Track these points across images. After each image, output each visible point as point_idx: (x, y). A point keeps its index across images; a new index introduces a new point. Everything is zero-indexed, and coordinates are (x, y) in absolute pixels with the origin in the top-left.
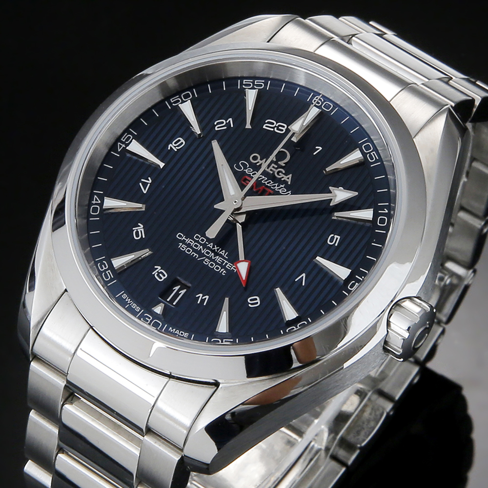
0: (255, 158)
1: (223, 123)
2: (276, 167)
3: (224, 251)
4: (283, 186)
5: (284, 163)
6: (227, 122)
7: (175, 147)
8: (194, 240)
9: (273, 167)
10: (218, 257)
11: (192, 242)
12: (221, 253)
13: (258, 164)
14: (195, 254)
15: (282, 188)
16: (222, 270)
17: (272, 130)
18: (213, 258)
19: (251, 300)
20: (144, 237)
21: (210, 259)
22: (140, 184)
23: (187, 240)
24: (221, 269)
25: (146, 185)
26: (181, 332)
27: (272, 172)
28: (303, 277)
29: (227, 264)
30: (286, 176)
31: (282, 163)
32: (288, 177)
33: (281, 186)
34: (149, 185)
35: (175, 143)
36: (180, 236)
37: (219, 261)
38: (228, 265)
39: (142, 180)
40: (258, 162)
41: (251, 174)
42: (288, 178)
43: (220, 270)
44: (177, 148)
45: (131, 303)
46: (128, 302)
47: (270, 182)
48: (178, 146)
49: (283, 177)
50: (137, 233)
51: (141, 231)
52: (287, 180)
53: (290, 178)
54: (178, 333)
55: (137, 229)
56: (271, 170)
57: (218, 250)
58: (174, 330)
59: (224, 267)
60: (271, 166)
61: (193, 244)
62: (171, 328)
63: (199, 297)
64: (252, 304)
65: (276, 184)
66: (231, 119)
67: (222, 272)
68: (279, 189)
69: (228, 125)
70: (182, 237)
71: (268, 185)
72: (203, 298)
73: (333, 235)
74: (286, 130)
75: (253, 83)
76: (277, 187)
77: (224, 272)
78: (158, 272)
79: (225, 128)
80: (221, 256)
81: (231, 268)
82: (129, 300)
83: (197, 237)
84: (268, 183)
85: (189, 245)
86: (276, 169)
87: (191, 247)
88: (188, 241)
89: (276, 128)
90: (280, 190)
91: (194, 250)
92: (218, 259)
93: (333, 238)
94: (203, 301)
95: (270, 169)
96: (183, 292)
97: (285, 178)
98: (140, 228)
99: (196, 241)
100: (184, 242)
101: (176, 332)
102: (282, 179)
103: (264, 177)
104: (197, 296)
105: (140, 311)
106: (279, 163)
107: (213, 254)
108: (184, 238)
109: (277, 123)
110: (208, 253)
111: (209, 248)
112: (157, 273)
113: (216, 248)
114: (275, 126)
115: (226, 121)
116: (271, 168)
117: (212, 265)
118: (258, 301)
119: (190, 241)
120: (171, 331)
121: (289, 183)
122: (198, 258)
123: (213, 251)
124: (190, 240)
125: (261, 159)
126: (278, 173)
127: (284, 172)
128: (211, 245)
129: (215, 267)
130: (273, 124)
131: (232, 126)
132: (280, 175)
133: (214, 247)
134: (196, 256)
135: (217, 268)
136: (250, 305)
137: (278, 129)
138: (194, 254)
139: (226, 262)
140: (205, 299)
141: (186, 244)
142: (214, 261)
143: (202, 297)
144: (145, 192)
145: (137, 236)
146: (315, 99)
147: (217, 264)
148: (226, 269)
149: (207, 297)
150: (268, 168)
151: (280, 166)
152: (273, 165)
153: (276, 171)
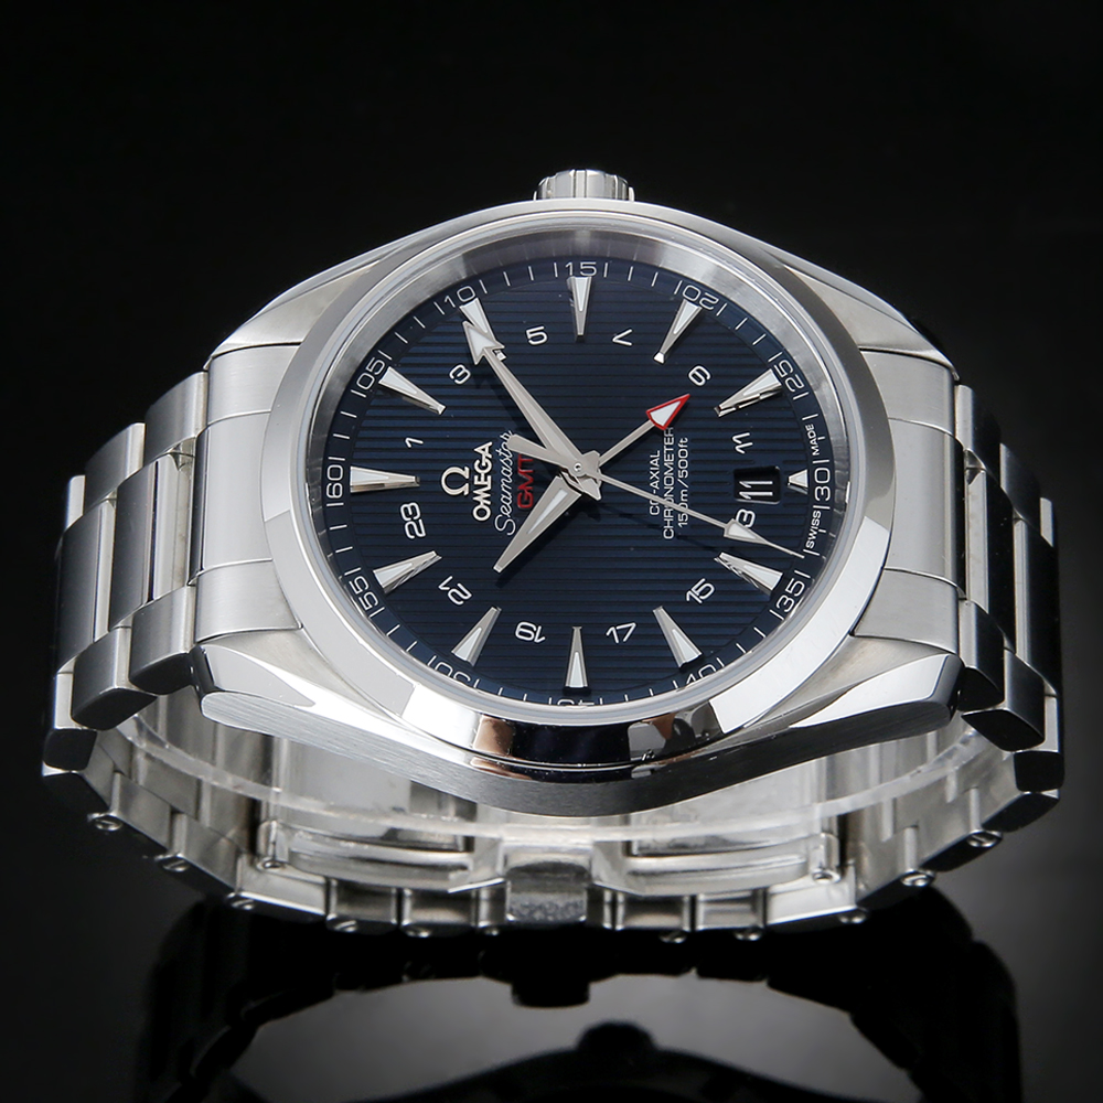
0: (482, 512)
1: (453, 594)
2: (476, 477)
3: (652, 462)
4: (499, 451)
5: (464, 470)
6: (448, 588)
7: (535, 633)
8: (662, 512)
9: (479, 480)
10: (666, 464)
11: (667, 512)
12: (657, 465)
13: (489, 503)
14: (682, 495)
15: (503, 451)
16: (682, 446)
17: (420, 520)
18: (672, 469)
19: (700, 381)
20: (703, 580)
21: (675, 472)
22: (625, 640)
23: (668, 520)
24: (681, 448)
25: (622, 631)
26: (810, 437)
27: (489, 478)
28: (620, 339)
29: (668, 446)
30: (481, 455)
31: (466, 473)
32: (482, 452)
33: (501, 453)
34: (618, 628)
35: (529, 635)
36: (669, 533)
37: (671, 459)
38: (669, 443)
39: (617, 641)
40: (485, 504)
41: (508, 504)
42: (483, 450)
43: (684, 448)
44: (535, 629)
45: (814, 529)
46: (815, 533)
47: (505, 471)
48: (531, 629)
49: (487, 458)
50: (702, 593)
51: (697, 590)
52: (487, 450)
53: (482, 447)
54: (814, 440)
55: (698, 596)
56: (486, 480)
57: (654, 472)
58: (813, 448)
59: (675, 447)
60: (479, 483)
62: (814, 454)
63: (741, 449)
64: (705, 376)
65: (502, 461)
66: (441, 587)
67: (684, 444)
68: (507, 453)
69: (452, 585)
70: (668, 529)
71: (510, 471)
72: (740, 442)
73: (531, 341)
74: (408, 503)
75: (362, 595)
76: (505, 457)
77: (681, 441)
79: (459, 585)
80: (661, 462)
81: (671, 437)
82: (811, 534)
83: (655, 510)
84: (508, 473)
86: (479, 475)
88: (668, 518)
89: (415, 518)
90: (509, 450)
92: (668, 462)
93: (533, 339)
94: (744, 440)
95: (485, 483)
96: (746, 484)
97: (486, 454)
98: (694, 593)
99: (662, 508)
100: (674, 523)
101: (815, 443)
102: (490, 456)
103: (504, 484)
104: (743, 452)
105: (817, 509)
106: (467, 477)
107: (666, 474)
108: (668, 527)
109: (406, 522)
110: (669, 481)
111: (661, 484)
113: (654, 475)
114: (412, 520)
115: (448, 591)
116: (482, 482)
117: (683, 464)
118: (695, 371)
120: (817, 450)
121: (490, 444)
122: (685, 488)
123: (661, 476)
124: (665, 516)
125: (479, 503)
126: (484, 468)
127: (478, 462)
128: (655, 485)
129: (683, 459)
130: (411, 526)
131: (450, 578)
132: (486, 464)
133: (655, 479)
134: (684, 493)
135: (683, 454)
136: (709, 378)
137: (415, 514)
138: (684, 497)
139: (666, 449)
140: (739, 439)
141: (676, 518)
142: (675, 466)
143: (739, 444)
144: (633, 625)
145: (708, 589)
146: (335, 496)
147: (677, 459)
148: (677, 441)
149: (734, 438)
150: (486, 486)
151: (473, 472)
152: (476, 482)
153: (483, 472)
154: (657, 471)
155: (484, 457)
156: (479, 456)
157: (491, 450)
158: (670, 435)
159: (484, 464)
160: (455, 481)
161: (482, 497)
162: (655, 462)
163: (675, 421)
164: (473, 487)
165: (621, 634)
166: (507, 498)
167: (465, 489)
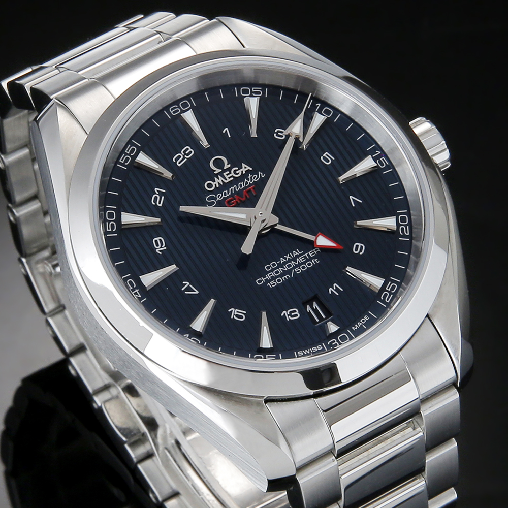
0: (210, 186)
1: (156, 197)
2: (228, 172)
3: (294, 252)
5: (228, 164)
6: (157, 193)
7: (161, 247)
8: (269, 272)
10: (298, 259)
11: (271, 274)
12: (294, 255)
13: (218, 186)
14: (286, 277)
15: (251, 177)
16: (313, 261)
17: (186, 160)
18: (297, 264)
19: (356, 250)
20: (245, 312)
21: (296, 266)
22: (186, 292)
23: (267, 277)
24: (312, 261)
25: (190, 289)
26: (361, 321)
27: (232, 179)
28: (353, 199)
29: (308, 255)
30: (242, 168)
31: (226, 166)
32: (243, 167)
33: (250, 177)
34: (190, 286)
35: (158, 246)
36: (259, 282)
37: (302, 260)
38: (310, 254)
39: (183, 289)
40: (216, 185)
41: (224, 196)
42: (245, 168)
43: (313, 263)
44: (163, 246)
45: (310, 351)
46: (309, 352)
48: (162, 244)
49: (242, 172)
50: (237, 316)
51: (237, 312)
52: (246, 169)
53: (246, 166)
54: (361, 324)
55: (234, 315)
56: (229, 178)
57: (290, 256)
58: (356, 325)
59: (311, 259)
60: (226, 176)
61: (273, 274)
62: (353, 328)
63: (331, 291)
64: (361, 251)
65: (246, 180)
66: (156, 189)
67: (315, 262)
68: (252, 180)
69: (161, 194)
70: (262, 280)
71: (243, 187)
72: (335, 288)
73: (322, 157)
74: (191, 148)
75: (126, 154)
76: (249, 181)
77: (316, 260)
78: (288, 315)
79: (163, 197)
80: (297, 256)
81: (315, 253)
82: (306, 351)
83: (268, 268)
84: (241, 187)
85: (273, 278)
86: (230, 173)
87: (277, 277)
88: (268, 277)
89: (186, 156)
90: (254, 180)
91: (281, 276)
92: (300, 260)
93: (324, 158)
94: (337, 290)
95: (227, 178)
96: (315, 305)
97: (244, 170)
98: (234, 312)
99: (272, 271)
100: (267, 281)
101: (359, 325)
102: (244, 172)
104: (330, 293)
105: (322, 346)
106: (225, 168)
107: (292, 262)
108: (263, 280)
109: (181, 153)
110: (289, 266)
111: (285, 263)
112: (289, 317)
113: (288, 257)
114: (184, 156)
115: (156, 194)
116: (227, 177)
117: (303, 267)
118: (360, 245)
119: (270, 275)
120: (356, 328)
121: (251, 169)
122: (291, 276)
123: (290, 261)
124: (268, 275)
125: (214, 181)
126: (235, 172)
127: (237, 168)
128: (283, 260)
129: (306, 266)
130: (180, 157)
131: (164, 191)
133: (286, 259)
134: (287, 277)
135: (309, 264)
136: (361, 253)
137: (188, 155)
138: (285, 278)
139: (306, 255)
140: (336, 287)
141: (271, 280)
142: (300, 264)
143: (333, 288)
144: (197, 292)
145: (242, 317)
146: (172, 112)
147: (304, 263)
148: (314, 258)
149: (335, 285)
150: (226, 180)
151: (229, 169)
152: (225, 174)
153: (232, 174)
154: (291, 257)
155: (241, 170)
156: (240, 167)
157: (248, 171)
158: (315, 252)
159: (237, 172)
160: (219, 163)
161: (219, 181)
162: (295, 253)
163: (324, 249)
164: (221, 174)
165: (189, 289)
166: (226, 194)
167: (218, 171)
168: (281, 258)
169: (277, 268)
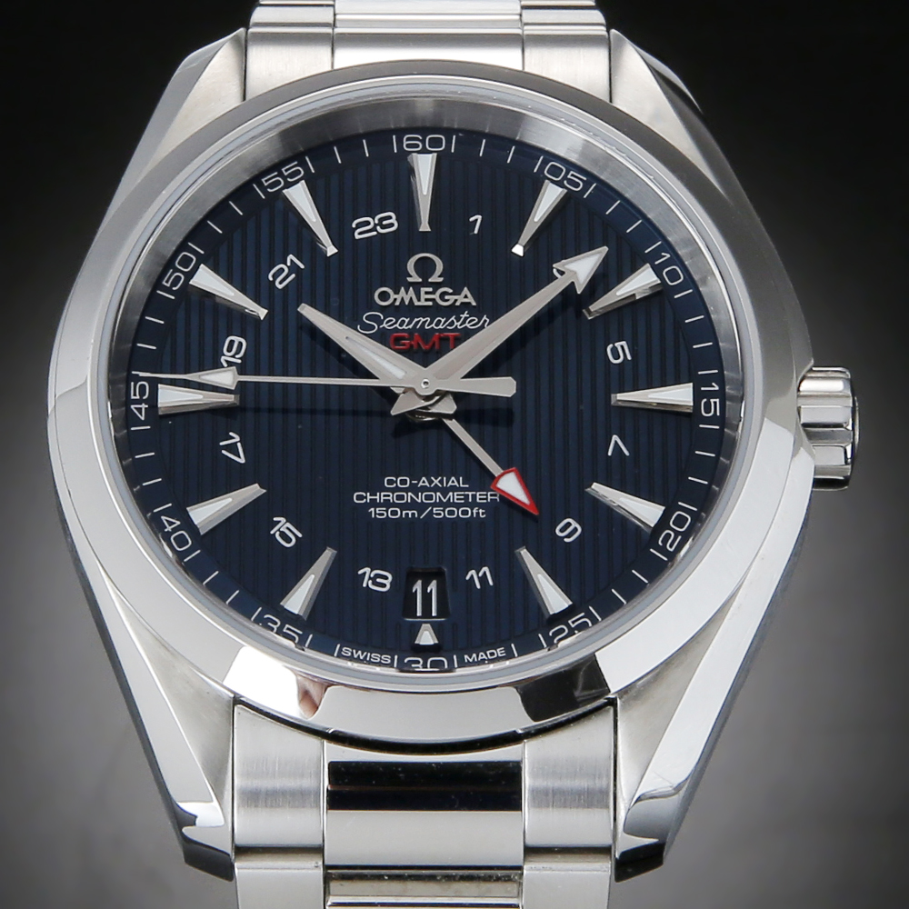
0: (384, 296)
1: (282, 270)
2: (431, 289)
3: (453, 478)
4: (466, 315)
5: (439, 276)
6: (289, 264)
7: (233, 356)
8: (388, 490)
9: (427, 293)
10: (451, 494)
11: (389, 496)
12: (450, 484)
13: (397, 303)
14: (410, 513)
15: (466, 318)
16: (475, 511)
17: (375, 233)
18: (445, 501)
19: (562, 531)
20: (300, 535)
21: (440, 504)
22: (224, 452)
23: (378, 497)
24: (472, 510)
25: (235, 449)
26: (488, 652)
28: (616, 442)
29: (474, 496)
30: (459, 294)
31: (435, 278)
32: (463, 295)
33: (463, 316)
34: (239, 444)
35: (229, 350)
36: (360, 497)
37: (458, 499)
38: (478, 497)
39: (221, 444)
40: (395, 300)
41: (397, 325)
42: (466, 296)
43: (472, 513)
44: (237, 356)
45: (366, 656)
46: (361, 658)
47: (440, 321)
48: (237, 353)
49: (456, 301)
50: (283, 535)
51: (288, 528)
52: (466, 300)
53: (469, 295)
54: (484, 657)
55: (279, 530)
56: (427, 300)
57: (441, 482)
58: (474, 655)
59: (474, 504)
60: (422, 293)
61: (392, 497)
62: (466, 657)
63: (472, 576)
64: (568, 536)
65: (453, 318)
66: (291, 257)
67: (478, 513)
68: (464, 322)
69: (293, 268)
70: (366, 497)
71: (440, 327)
72: (480, 574)
73: (611, 346)
74: (397, 220)
75: (281, 175)
76: (458, 321)
77: (481, 511)
78: (370, 578)
79: (293, 276)
80: (454, 489)
81: (487, 499)
82: (360, 652)
83: (390, 482)
85: (387, 504)
86: (434, 293)
87: (394, 505)
88: (381, 497)
89: (378, 228)
90: (467, 325)
91: (403, 507)
92: (454, 497)
93: (614, 350)
94: (483, 579)
95: (422, 299)
96: (433, 587)
97: (460, 299)
98: (283, 525)
99: (393, 491)
100: (374, 504)
101: (480, 658)
102: (458, 304)
103: (423, 320)
104: (468, 578)
105: (393, 659)
106: (430, 280)
107: (438, 494)
108: (369, 497)
109: (374, 219)
110: (429, 497)
111: (424, 489)
112: (370, 582)
113: (436, 482)
114: (376, 225)
115: (286, 264)
116: (423, 297)
117: (451, 513)
118: (574, 524)
119: (384, 496)
120: (471, 660)
122: (419, 515)
123: (436, 489)
124: (382, 494)
125: (397, 292)
126: (442, 296)
127: (451, 291)
129: (458, 513)
130: (368, 223)
131: (302, 266)
132: (447, 300)
133: (431, 482)
134: (413, 514)
135: (465, 513)
136: (566, 540)
137: (384, 227)
138: (407, 514)
139: (470, 493)
140: (485, 573)
141: (380, 505)
142: (449, 504)
143: (478, 574)
144: (242, 460)
145: (289, 540)
146: (405, 143)
147: (458, 506)
148: (480, 506)
149: (485, 569)
150: (419, 300)
151: (436, 286)
152: (423, 290)
153: (436, 297)
154: (443, 484)
155: (456, 297)
156: (457, 292)
157: (466, 306)
158: (489, 497)
159: (447, 297)
160: (425, 268)
161: (406, 296)
162: (453, 482)
163: (507, 501)
164: (417, 286)
165: (232, 448)
166: (405, 324)
167: (416, 278)
168: (424, 478)
169: (406, 490)
